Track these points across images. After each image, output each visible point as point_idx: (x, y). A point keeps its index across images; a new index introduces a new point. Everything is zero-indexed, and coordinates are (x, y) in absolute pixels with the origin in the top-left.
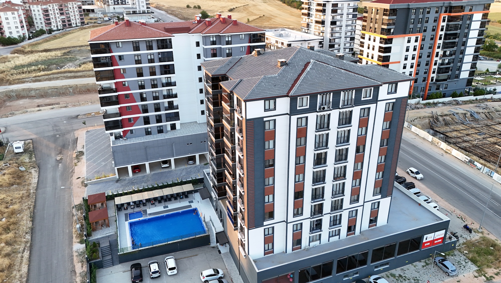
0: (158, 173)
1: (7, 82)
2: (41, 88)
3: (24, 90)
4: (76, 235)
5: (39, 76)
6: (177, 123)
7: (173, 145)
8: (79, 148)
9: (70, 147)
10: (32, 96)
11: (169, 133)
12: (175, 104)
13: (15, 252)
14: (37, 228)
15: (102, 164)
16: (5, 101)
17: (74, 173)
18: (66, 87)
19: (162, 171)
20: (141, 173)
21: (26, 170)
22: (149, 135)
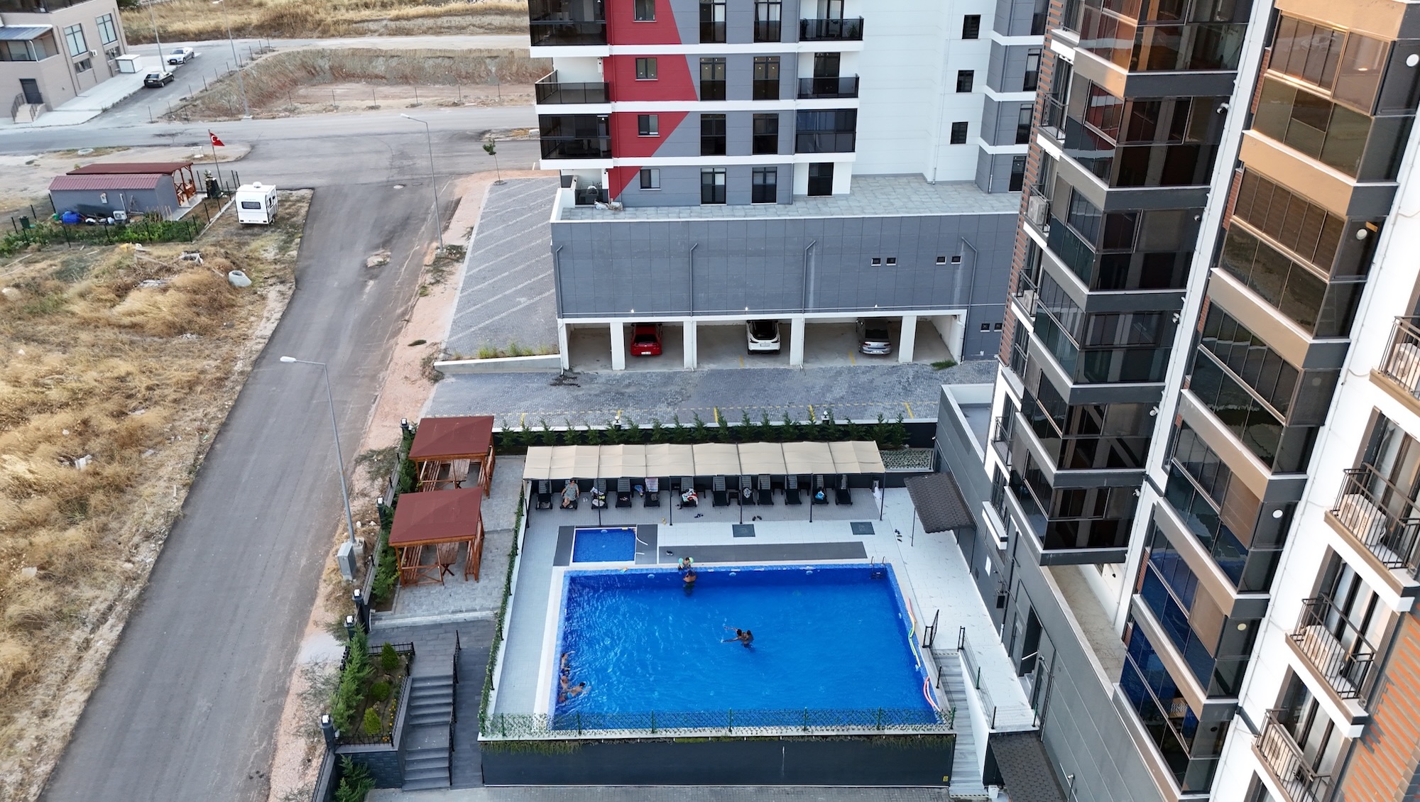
0: (731, 373)
1: (316, 29)
3: (355, 53)
4: (330, 588)
7: (813, 254)
8: (452, 237)
9: (423, 228)
11: (798, 204)
12: (845, 71)
15: (520, 303)
17: (408, 321)
19: (748, 367)
20: (659, 360)
21: (252, 286)
22: (714, 202)
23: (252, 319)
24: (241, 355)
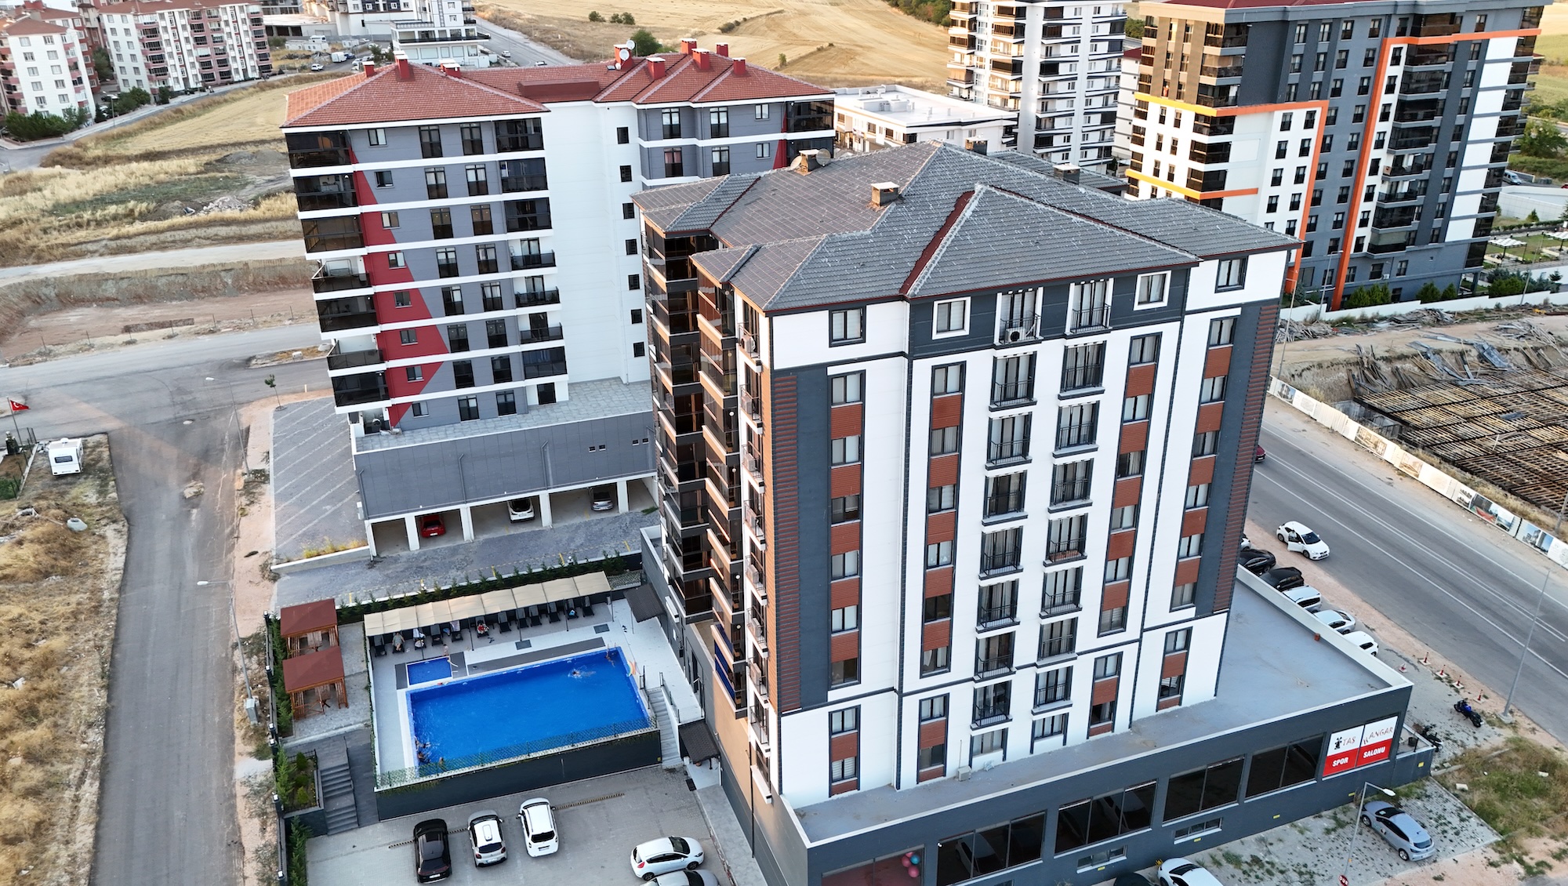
0: (500, 539)
1: (30, 255)
2: (136, 272)
3: (81, 278)
4: (243, 732)
5: (129, 237)
6: (560, 382)
7: (547, 449)
8: (254, 461)
9: (224, 458)
10: (108, 299)
11: (534, 412)
12: (552, 323)
13: (54, 784)
14: (124, 708)
15: (326, 510)
16: (22, 314)
17: (238, 537)
18: (212, 269)
19: (512, 533)
20: (444, 537)
21: (89, 529)
22: (470, 418)
23: (101, 556)
24: (104, 586)
